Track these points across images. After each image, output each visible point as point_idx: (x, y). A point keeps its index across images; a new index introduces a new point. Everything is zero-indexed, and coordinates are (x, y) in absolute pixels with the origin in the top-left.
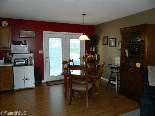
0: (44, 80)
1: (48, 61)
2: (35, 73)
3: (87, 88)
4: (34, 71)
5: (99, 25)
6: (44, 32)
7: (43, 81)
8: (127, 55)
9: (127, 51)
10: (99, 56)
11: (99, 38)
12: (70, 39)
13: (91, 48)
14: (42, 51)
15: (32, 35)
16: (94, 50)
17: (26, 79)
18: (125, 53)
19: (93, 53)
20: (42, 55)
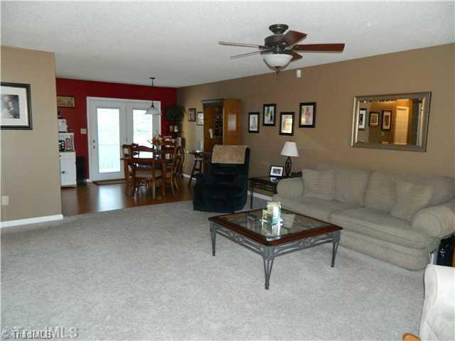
0: (88, 178)
1: (96, 147)
2: (76, 163)
3: (153, 175)
4: (75, 161)
5: (183, 88)
6: (89, 99)
7: (88, 180)
8: (212, 136)
9: (211, 131)
10: (183, 141)
11: (184, 110)
12: (134, 111)
13: (171, 127)
14: (85, 130)
15: (69, 103)
16: (176, 131)
17: (63, 172)
18: (209, 134)
19: (175, 135)
20: (85, 136)
